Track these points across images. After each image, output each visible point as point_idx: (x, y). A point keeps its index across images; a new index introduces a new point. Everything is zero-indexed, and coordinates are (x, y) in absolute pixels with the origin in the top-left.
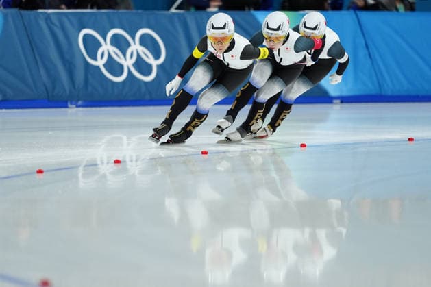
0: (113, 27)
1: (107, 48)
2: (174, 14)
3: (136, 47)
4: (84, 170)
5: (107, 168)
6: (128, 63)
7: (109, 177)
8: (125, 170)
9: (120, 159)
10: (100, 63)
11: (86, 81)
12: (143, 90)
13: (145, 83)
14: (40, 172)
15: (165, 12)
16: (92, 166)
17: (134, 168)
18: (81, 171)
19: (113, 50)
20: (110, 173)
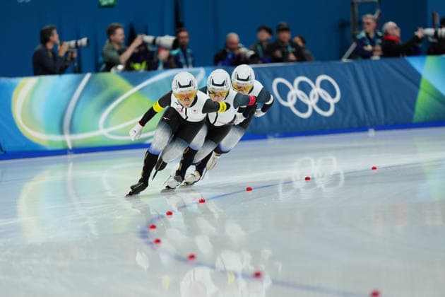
0: (298, 75)
1: (295, 92)
2: (345, 63)
3: (317, 90)
4: (283, 186)
5: (300, 184)
6: (311, 102)
7: (302, 190)
8: (314, 185)
9: (310, 177)
10: (290, 103)
11: (281, 118)
12: (324, 122)
13: (326, 118)
14: (249, 189)
15: (337, 62)
16: (288, 183)
17: (321, 183)
18: (280, 188)
19: (300, 94)
20: (304, 188)
